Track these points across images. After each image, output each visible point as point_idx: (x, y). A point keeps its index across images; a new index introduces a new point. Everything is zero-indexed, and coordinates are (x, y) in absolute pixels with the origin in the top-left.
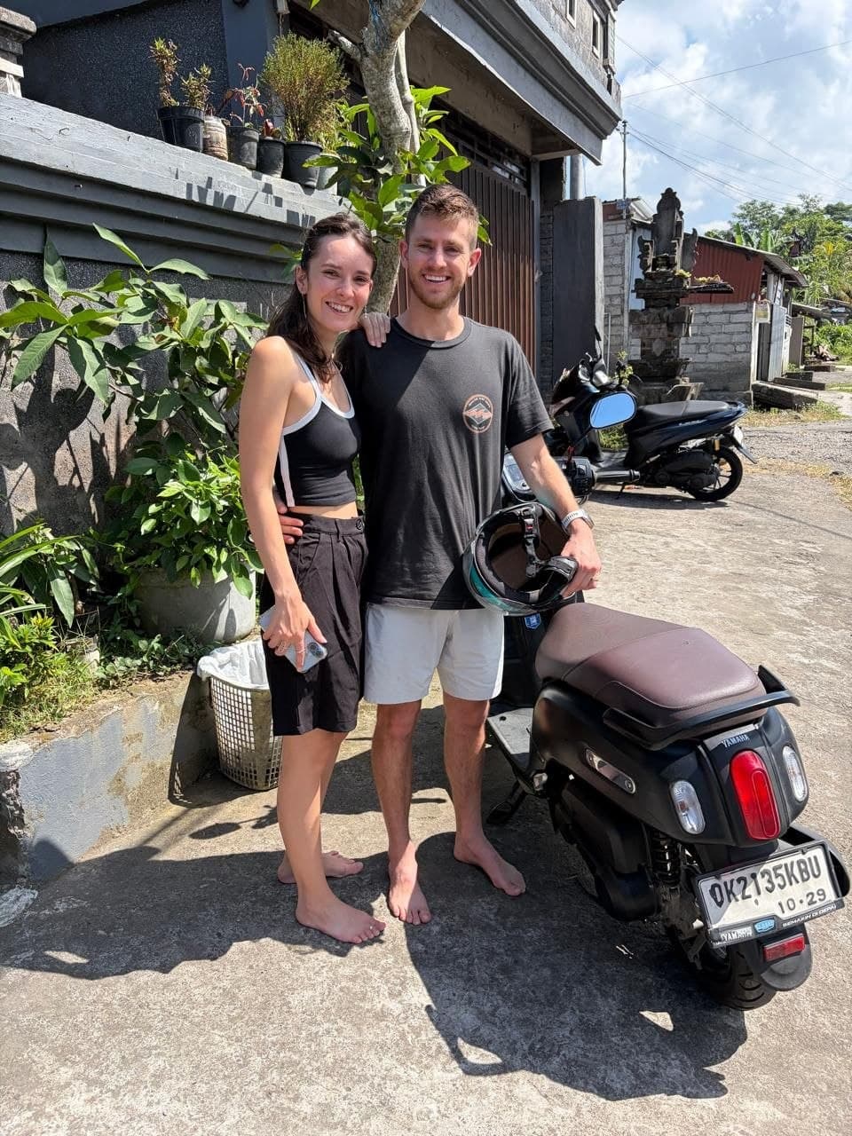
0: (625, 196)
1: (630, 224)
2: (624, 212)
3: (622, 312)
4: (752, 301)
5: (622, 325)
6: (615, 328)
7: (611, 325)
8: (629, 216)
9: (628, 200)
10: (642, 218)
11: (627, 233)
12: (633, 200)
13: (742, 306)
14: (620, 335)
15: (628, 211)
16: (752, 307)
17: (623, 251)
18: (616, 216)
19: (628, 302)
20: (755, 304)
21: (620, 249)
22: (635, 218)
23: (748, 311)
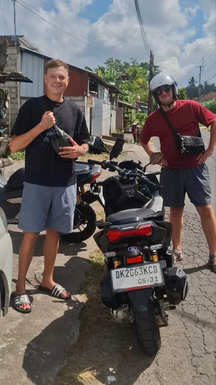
0: (15, 34)
1: (19, 49)
2: (16, 42)
3: (17, 96)
4: (84, 96)
5: (17, 103)
6: (13, 105)
7: (11, 103)
8: (18, 45)
9: (17, 36)
10: (29, 48)
11: (18, 54)
12: (20, 36)
13: (80, 98)
14: (16, 109)
15: (18, 42)
16: (84, 99)
17: (16, 63)
18: (12, 44)
19: (19, 92)
20: (86, 97)
21: (14, 62)
22: (22, 46)
23: (83, 100)
